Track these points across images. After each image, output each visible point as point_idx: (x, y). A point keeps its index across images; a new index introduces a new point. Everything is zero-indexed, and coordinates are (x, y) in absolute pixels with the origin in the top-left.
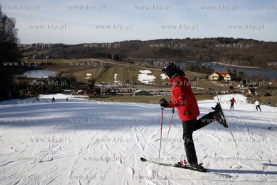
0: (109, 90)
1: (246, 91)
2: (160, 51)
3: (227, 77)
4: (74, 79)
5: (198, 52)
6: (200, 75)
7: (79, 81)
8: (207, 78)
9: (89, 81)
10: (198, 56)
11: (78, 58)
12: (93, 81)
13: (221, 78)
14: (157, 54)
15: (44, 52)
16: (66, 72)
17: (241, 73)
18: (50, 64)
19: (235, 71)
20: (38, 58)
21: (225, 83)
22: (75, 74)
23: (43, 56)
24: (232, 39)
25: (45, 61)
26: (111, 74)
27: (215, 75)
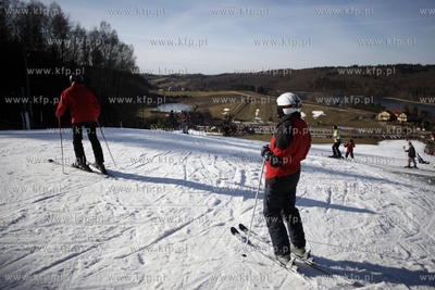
0: (246, 128)
1: (428, 136)
2: (317, 82)
3: (402, 118)
4: (208, 115)
5: (367, 84)
6: (365, 113)
7: (214, 116)
8: (374, 116)
9: (226, 116)
10: (367, 89)
11: (216, 91)
12: (230, 117)
13: (393, 119)
14: (312, 86)
15: (182, 83)
16: (202, 106)
17: (425, 112)
18: (185, 97)
19: (416, 109)
20: (173, 90)
21: (399, 124)
22: (210, 109)
23: (179, 88)
24: (419, 65)
25: (180, 93)
26: (251, 109)
27: (385, 113)
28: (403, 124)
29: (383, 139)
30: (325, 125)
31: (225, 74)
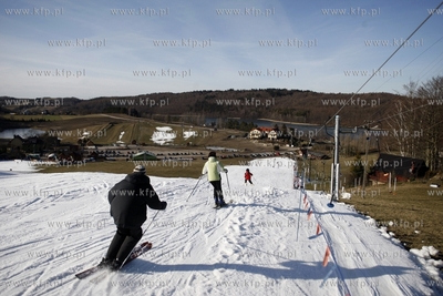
1: (297, 152)
2: (196, 105)
3: (272, 135)
6: (237, 132)
8: (246, 135)
12: (84, 142)
13: (264, 138)
17: (292, 129)
19: (284, 127)
20: (30, 113)
21: (269, 142)
24: (285, 90)
25: (37, 117)
26: (115, 132)
27: (256, 131)
28: (273, 141)
29: (254, 158)
30: (195, 146)
31: (101, 98)
